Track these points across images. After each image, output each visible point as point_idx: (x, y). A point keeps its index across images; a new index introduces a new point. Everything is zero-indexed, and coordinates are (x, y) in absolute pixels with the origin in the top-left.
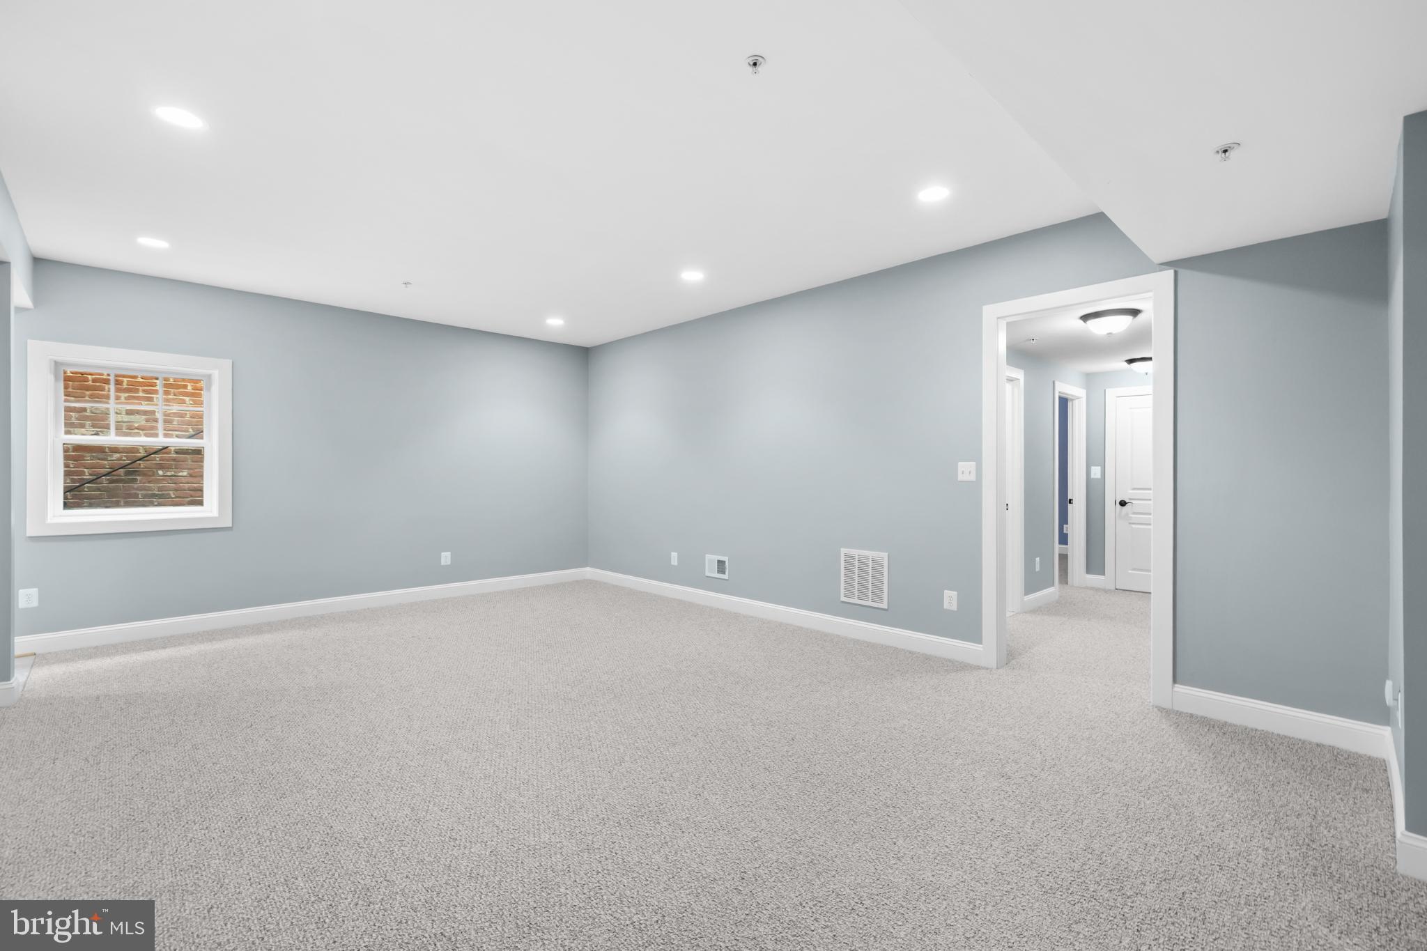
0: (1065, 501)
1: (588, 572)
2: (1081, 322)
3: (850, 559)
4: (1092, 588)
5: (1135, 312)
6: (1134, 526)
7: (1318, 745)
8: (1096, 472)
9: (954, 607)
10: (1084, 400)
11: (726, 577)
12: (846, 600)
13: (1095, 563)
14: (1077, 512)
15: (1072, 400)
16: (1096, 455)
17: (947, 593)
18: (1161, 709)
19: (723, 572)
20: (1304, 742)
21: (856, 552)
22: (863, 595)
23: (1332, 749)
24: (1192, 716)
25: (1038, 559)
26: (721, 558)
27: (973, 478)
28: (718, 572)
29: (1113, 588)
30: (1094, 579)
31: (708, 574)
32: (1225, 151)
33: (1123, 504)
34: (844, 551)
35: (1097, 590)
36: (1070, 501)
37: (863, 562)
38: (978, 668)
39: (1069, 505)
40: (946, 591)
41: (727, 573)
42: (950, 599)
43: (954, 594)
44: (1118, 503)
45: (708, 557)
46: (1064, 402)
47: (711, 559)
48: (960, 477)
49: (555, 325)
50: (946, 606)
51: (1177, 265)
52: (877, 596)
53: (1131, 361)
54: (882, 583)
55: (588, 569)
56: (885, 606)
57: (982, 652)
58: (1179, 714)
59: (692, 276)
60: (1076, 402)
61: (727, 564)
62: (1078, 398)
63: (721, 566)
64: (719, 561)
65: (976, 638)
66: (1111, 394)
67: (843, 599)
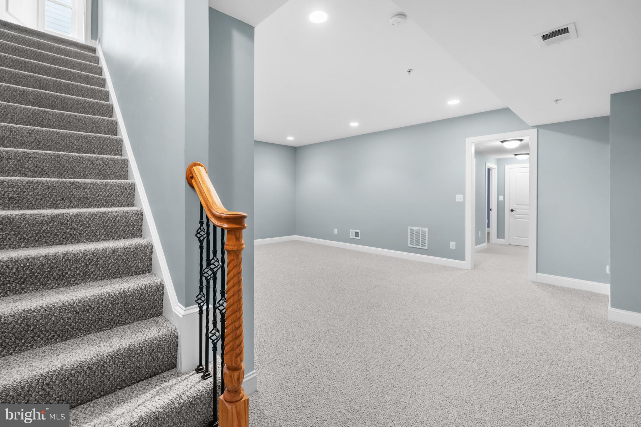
0: (489, 210)
1: (296, 237)
2: (501, 143)
3: (412, 231)
4: (500, 244)
5: (521, 140)
6: (516, 219)
7: (586, 291)
8: (501, 198)
9: (454, 248)
10: (496, 169)
11: (359, 238)
12: (411, 246)
13: (501, 234)
14: (494, 214)
15: (492, 169)
16: (501, 191)
17: (451, 243)
18: (532, 282)
19: (358, 237)
20: (581, 290)
21: (415, 228)
22: (418, 244)
23: (590, 292)
24: (543, 283)
25: (480, 232)
26: (357, 231)
27: (462, 200)
28: (356, 236)
29: (508, 244)
30: (500, 241)
31: (351, 237)
32: (557, 101)
33: (512, 211)
34: (410, 228)
35: (502, 245)
36: (491, 210)
37: (418, 233)
38: (464, 269)
39: (490, 211)
40: (451, 242)
41: (359, 237)
42: (453, 245)
43: (454, 243)
44: (510, 210)
45: (351, 230)
46: (489, 170)
47: (352, 232)
48: (457, 200)
49: (290, 139)
50: (451, 247)
51: (538, 127)
52: (424, 245)
53: (516, 155)
54: (425, 240)
55: (296, 236)
56: (426, 248)
57: (466, 264)
58: (538, 283)
59: (354, 124)
60: (493, 170)
61: (359, 233)
62: (494, 169)
63: (357, 234)
64: (356, 232)
65: (463, 259)
66: (508, 167)
67: (409, 246)
